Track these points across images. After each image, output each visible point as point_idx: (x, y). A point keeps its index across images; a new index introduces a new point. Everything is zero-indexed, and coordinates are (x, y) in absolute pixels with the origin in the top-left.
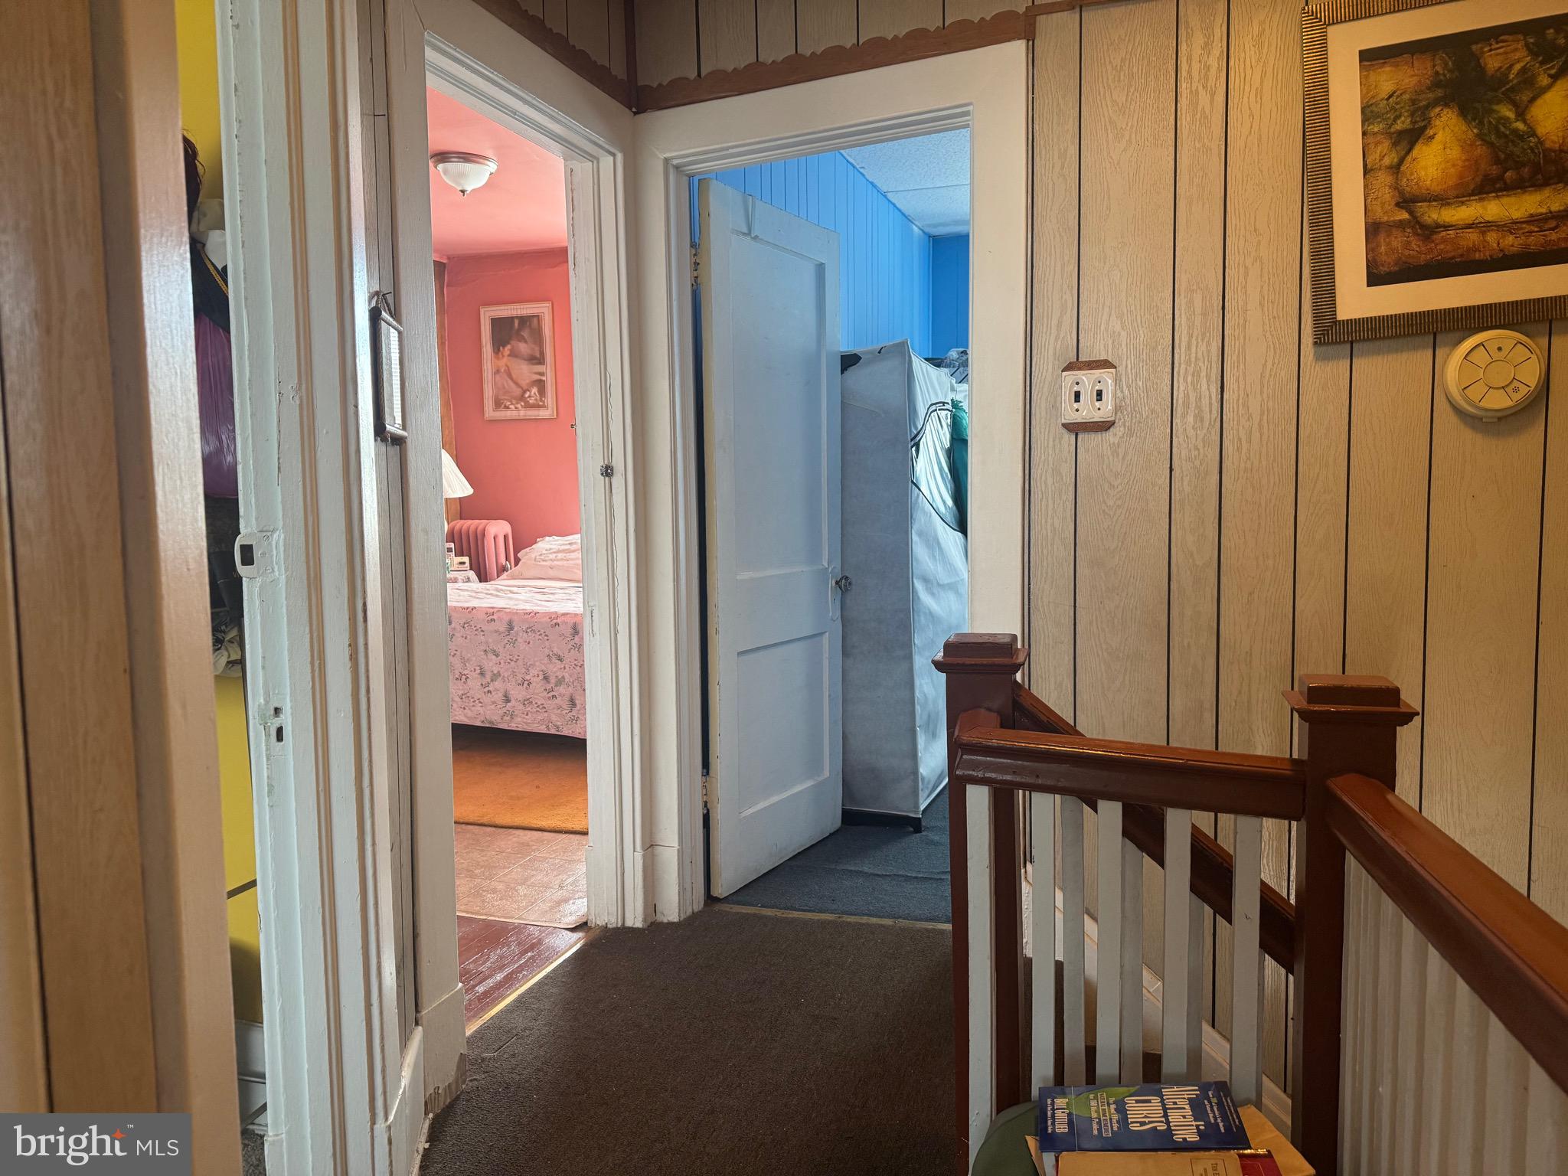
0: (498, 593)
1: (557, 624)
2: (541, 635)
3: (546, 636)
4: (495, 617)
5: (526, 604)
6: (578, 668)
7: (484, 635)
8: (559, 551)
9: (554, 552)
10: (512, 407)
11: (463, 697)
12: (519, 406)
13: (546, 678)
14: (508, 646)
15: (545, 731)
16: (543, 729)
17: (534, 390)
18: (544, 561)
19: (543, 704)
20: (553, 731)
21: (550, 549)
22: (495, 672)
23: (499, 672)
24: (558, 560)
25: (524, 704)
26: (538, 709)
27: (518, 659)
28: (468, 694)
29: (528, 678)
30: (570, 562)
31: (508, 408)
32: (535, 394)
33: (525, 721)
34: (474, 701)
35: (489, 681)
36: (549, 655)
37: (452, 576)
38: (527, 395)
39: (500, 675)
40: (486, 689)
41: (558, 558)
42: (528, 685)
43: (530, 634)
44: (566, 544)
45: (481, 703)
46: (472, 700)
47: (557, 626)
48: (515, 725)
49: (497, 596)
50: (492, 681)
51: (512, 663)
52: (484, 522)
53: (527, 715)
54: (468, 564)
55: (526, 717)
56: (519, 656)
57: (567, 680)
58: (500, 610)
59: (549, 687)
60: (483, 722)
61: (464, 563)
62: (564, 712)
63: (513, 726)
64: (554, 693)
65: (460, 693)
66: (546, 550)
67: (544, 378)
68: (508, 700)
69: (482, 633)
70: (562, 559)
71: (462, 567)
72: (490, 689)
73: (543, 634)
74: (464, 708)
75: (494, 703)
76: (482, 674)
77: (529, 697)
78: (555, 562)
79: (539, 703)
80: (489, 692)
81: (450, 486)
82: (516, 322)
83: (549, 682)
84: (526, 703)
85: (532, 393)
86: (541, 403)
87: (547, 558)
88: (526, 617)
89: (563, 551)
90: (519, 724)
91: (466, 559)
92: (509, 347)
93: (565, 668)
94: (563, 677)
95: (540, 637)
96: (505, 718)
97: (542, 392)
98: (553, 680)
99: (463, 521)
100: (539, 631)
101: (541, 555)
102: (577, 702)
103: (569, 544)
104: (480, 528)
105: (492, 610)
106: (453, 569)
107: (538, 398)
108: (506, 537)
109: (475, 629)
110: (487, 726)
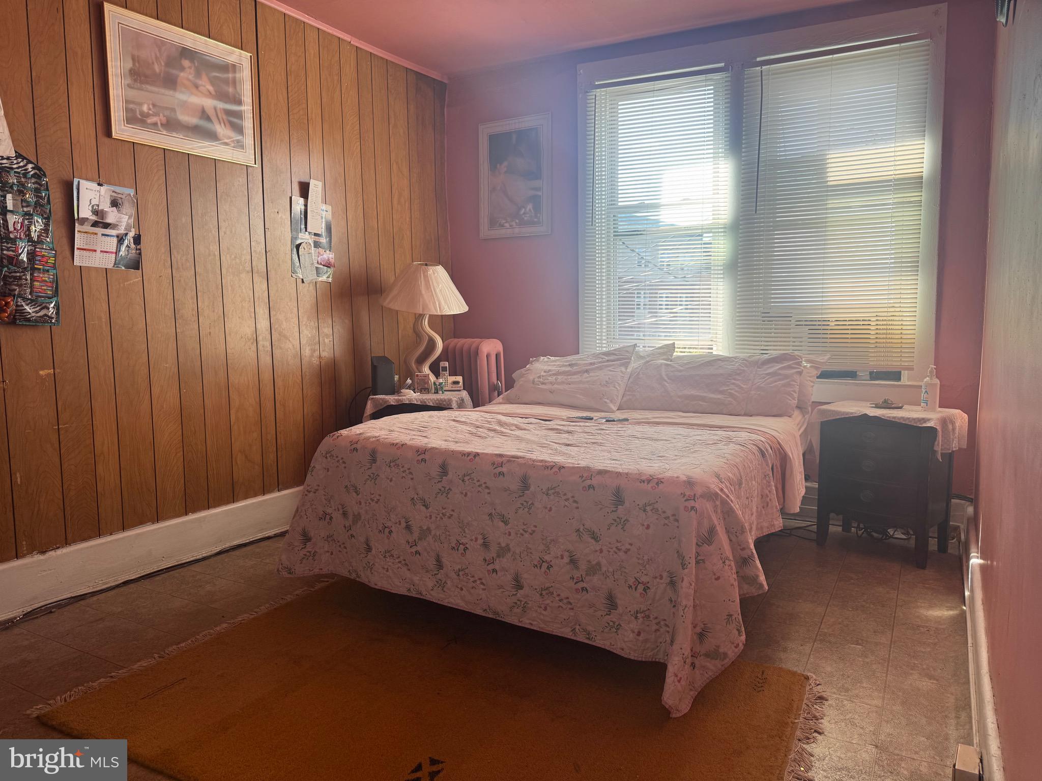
0: (503, 429)
1: (591, 487)
2: (567, 500)
3: (575, 502)
4: (504, 469)
5: (544, 450)
6: (621, 554)
7: (489, 493)
8: (558, 373)
9: (554, 375)
10: (507, 225)
11: (461, 573)
12: (514, 223)
13: (573, 562)
14: (520, 511)
15: (570, 636)
16: (566, 633)
17: (530, 207)
18: (543, 383)
19: (568, 598)
20: (581, 638)
21: (550, 371)
22: (503, 545)
23: (508, 545)
24: (558, 384)
25: (541, 595)
26: (561, 604)
27: (534, 531)
28: (467, 571)
29: (547, 558)
30: (572, 386)
31: (503, 226)
32: (530, 210)
33: (542, 617)
34: (474, 582)
35: (495, 555)
36: (578, 530)
37: (446, 398)
38: (523, 211)
39: (509, 550)
40: (491, 567)
41: (558, 380)
42: (548, 568)
43: (552, 497)
44: (566, 366)
45: (482, 583)
46: (472, 579)
47: (591, 490)
48: (528, 622)
49: (502, 434)
50: (498, 556)
51: (526, 535)
52: (477, 340)
53: (545, 609)
54: (461, 384)
55: (544, 612)
56: (535, 526)
57: (604, 569)
58: (512, 459)
59: (577, 574)
60: (485, 610)
61: (457, 383)
62: (600, 613)
63: (525, 623)
64: (585, 585)
65: (457, 567)
66: (545, 372)
67: (540, 193)
68: (519, 586)
69: (487, 491)
70: (563, 383)
71: (456, 387)
72: (497, 567)
73: (571, 500)
74: (462, 589)
75: (500, 587)
76: (486, 545)
77: (547, 585)
78: (555, 386)
79: (563, 595)
80: (495, 571)
81: (446, 302)
82: (514, 137)
83: (577, 568)
84: (544, 593)
85: (528, 209)
86: (536, 220)
87: (546, 381)
88: (546, 472)
89: (564, 373)
90: (534, 620)
91: (459, 379)
92: (505, 164)
93: (601, 551)
94: (599, 564)
95: (567, 503)
96: (515, 610)
97: (537, 208)
98: (583, 566)
99: (456, 340)
100: (565, 494)
101: (539, 377)
102: (619, 602)
103: (569, 365)
104: (474, 346)
105: (500, 460)
106: (447, 388)
107: (533, 215)
108: (497, 356)
109: (478, 484)
110: (491, 616)
